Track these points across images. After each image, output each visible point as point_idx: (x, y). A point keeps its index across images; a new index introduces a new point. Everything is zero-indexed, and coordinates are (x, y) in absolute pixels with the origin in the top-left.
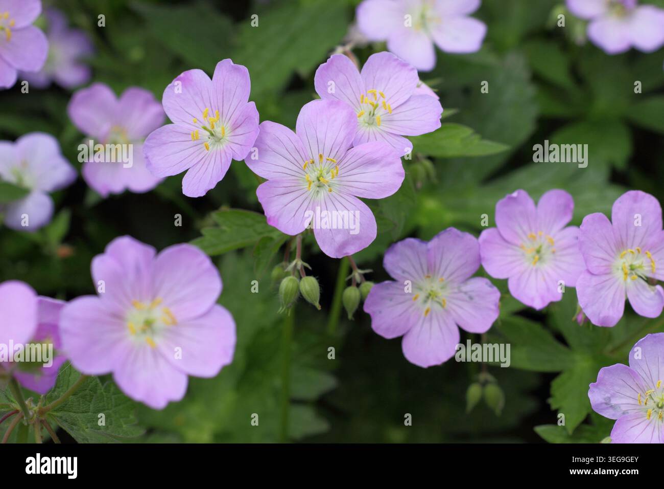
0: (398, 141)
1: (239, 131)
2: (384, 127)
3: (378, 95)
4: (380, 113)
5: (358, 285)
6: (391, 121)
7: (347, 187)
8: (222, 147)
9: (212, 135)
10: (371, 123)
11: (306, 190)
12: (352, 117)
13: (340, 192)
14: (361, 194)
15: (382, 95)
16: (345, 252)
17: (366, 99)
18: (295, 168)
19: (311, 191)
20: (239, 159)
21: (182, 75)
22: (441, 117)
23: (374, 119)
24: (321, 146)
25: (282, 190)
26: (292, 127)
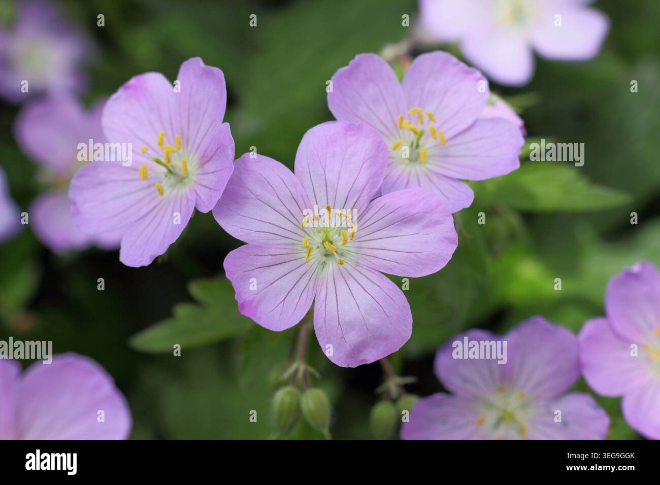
0: (454, 187)
1: (210, 167)
2: (433, 166)
3: (426, 118)
4: (428, 145)
5: (394, 401)
6: (446, 156)
7: (368, 258)
8: (184, 190)
9: (170, 172)
10: (414, 158)
11: (305, 260)
12: (379, 150)
13: (357, 264)
14: (390, 269)
15: (431, 118)
16: (361, 358)
17: (406, 122)
18: (289, 226)
19: (312, 262)
20: (205, 210)
21: (133, 81)
22: (520, 152)
23: (418, 154)
24: (331, 194)
25: (268, 260)
26: (290, 163)
